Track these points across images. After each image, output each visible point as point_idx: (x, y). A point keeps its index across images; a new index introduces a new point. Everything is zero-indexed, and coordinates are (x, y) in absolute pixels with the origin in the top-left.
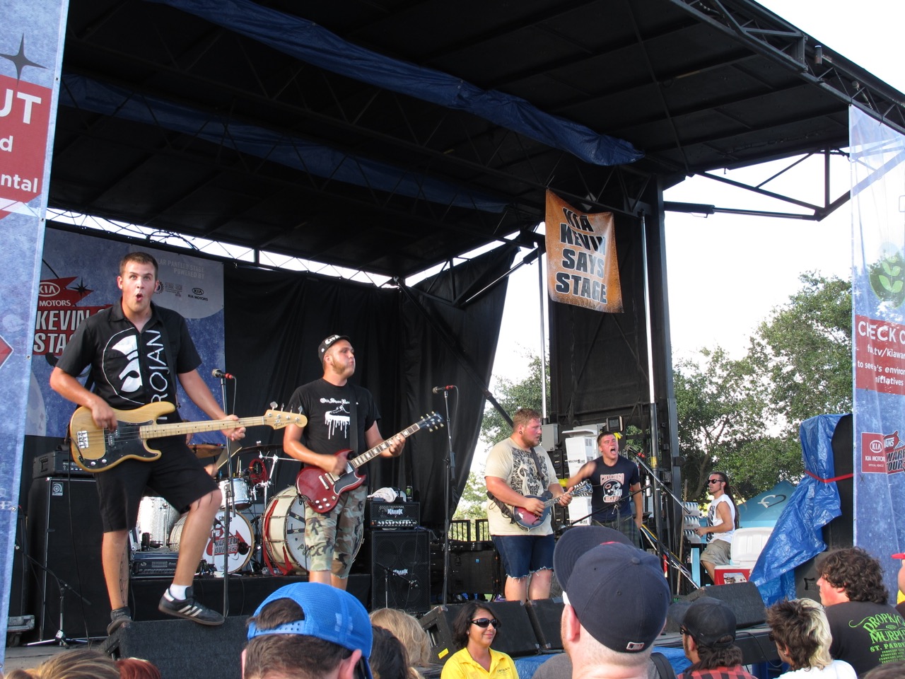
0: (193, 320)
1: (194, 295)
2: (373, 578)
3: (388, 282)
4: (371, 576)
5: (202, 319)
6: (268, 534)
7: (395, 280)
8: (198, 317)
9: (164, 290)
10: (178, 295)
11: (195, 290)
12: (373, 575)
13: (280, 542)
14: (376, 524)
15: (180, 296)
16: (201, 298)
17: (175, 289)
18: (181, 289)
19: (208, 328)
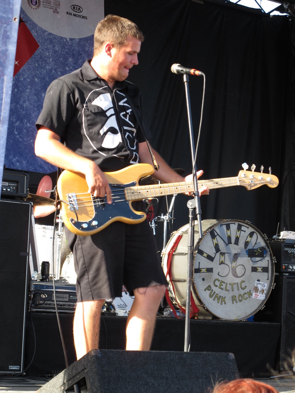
0: (71, 40)
1: (73, 13)
2: (283, 328)
3: (277, 9)
4: (281, 325)
5: (80, 39)
6: (170, 272)
7: (285, 6)
8: (77, 37)
9: (41, 6)
10: (56, 11)
11: (74, 7)
12: (283, 324)
13: (185, 281)
14: (287, 268)
15: (58, 13)
16: (80, 16)
17: (52, 5)
18: (59, 5)
19: (87, 49)
